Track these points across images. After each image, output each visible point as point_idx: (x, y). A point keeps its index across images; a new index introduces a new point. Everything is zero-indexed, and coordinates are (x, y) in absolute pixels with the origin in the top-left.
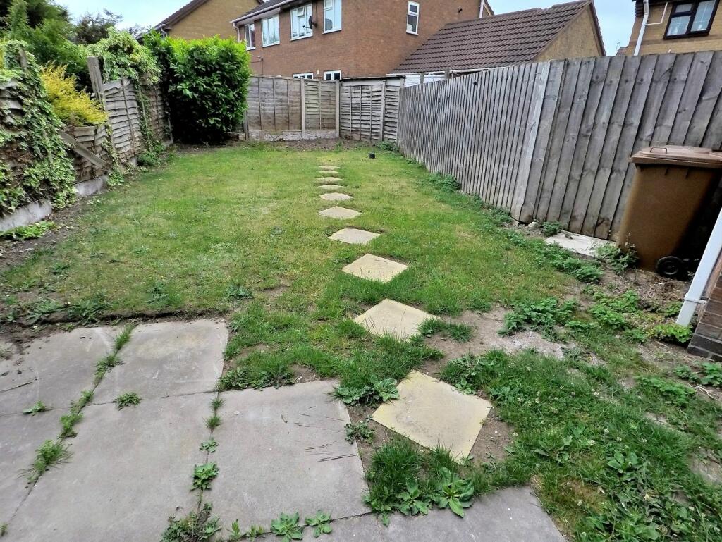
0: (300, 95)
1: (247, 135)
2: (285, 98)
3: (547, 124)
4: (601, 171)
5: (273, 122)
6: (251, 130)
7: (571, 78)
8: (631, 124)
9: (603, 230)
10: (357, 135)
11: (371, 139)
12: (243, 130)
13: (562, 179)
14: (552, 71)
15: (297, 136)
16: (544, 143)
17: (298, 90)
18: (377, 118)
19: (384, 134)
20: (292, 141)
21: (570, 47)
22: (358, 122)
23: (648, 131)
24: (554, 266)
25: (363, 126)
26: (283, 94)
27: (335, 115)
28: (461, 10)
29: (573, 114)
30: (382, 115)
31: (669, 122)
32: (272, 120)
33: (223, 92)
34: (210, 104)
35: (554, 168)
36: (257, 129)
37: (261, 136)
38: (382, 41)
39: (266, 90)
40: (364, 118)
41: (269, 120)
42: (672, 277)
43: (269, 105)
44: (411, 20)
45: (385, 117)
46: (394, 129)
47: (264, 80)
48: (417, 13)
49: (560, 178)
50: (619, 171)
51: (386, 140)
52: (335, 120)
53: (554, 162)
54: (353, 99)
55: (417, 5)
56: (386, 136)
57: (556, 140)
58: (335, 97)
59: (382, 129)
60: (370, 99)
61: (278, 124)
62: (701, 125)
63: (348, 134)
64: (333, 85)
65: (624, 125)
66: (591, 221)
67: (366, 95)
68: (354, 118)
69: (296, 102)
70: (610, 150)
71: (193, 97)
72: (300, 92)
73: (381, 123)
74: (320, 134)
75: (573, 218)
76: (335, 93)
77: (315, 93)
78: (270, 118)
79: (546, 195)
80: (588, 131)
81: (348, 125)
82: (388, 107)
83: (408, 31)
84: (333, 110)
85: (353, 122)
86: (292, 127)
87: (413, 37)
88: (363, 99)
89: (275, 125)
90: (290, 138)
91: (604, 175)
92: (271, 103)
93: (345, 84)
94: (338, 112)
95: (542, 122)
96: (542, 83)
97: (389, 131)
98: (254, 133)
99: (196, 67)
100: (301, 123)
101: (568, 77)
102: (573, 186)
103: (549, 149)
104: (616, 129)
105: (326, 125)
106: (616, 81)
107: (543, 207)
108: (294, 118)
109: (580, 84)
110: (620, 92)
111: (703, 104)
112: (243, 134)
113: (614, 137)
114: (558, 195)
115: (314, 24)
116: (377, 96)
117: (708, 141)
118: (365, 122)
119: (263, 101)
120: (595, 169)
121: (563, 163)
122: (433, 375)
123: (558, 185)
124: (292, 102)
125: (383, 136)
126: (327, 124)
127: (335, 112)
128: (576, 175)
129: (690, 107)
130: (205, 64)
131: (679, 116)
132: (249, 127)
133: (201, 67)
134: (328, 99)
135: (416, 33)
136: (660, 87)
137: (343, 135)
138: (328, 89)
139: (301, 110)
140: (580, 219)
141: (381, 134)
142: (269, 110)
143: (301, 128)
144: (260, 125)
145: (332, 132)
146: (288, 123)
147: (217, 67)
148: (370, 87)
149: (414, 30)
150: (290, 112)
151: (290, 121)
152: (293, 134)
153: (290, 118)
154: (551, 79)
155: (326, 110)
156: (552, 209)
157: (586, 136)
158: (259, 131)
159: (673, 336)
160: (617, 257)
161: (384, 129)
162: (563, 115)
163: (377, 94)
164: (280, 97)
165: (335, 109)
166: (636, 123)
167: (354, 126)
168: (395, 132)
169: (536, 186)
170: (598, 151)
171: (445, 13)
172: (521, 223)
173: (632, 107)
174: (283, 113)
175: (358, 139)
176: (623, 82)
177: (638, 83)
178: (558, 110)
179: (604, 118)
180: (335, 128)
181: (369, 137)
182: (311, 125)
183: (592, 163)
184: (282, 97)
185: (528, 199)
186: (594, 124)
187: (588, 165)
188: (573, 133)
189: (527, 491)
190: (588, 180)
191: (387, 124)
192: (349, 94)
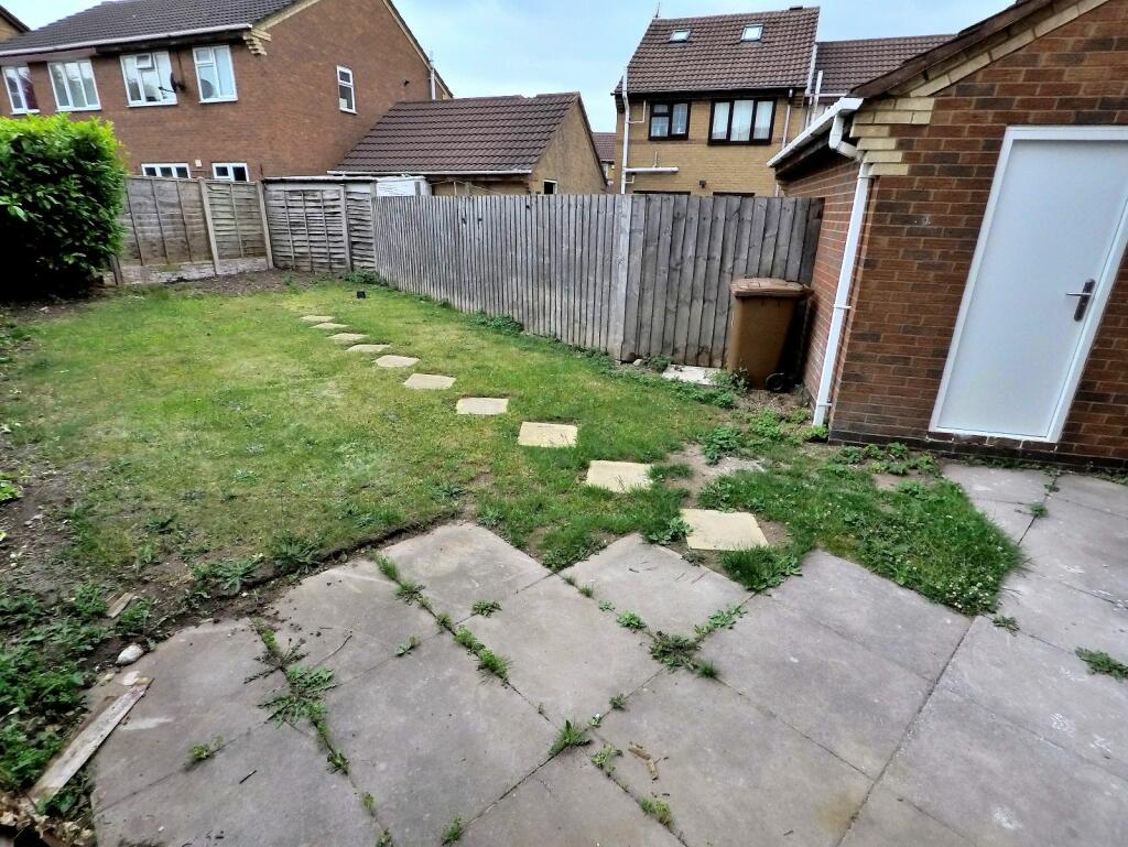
0: (202, 207)
1: (118, 277)
2: (177, 211)
3: (637, 258)
4: (695, 301)
5: (162, 251)
6: (124, 268)
7: (654, 214)
8: (714, 258)
9: (704, 358)
10: (306, 264)
11: (331, 268)
12: (111, 269)
13: (659, 311)
14: (635, 205)
15: (208, 271)
16: (636, 278)
17: (196, 198)
18: (339, 239)
19: (352, 260)
20: (201, 279)
21: (568, 146)
22: (304, 244)
23: (729, 265)
24: (695, 399)
25: (314, 250)
26: (172, 205)
27: (262, 235)
28: (407, 82)
29: (661, 249)
30: (345, 232)
31: (744, 256)
32: (158, 247)
33: (87, 210)
34: (65, 230)
35: (650, 302)
36: (135, 264)
37: (144, 276)
38: (307, 121)
39: (141, 200)
40: (313, 238)
41: (155, 248)
42: (779, 392)
43: (150, 224)
44: (345, 93)
45: (350, 236)
46: (369, 253)
47: (136, 183)
48: (351, 83)
49: (657, 310)
50: (710, 301)
51: (358, 269)
52: (263, 242)
53: (648, 295)
54: (291, 210)
55: (349, 72)
56: (356, 263)
57: (648, 274)
58: (258, 206)
59: (348, 254)
60: (321, 210)
61: (170, 253)
62: (768, 258)
63: (290, 263)
64: (252, 189)
65: (708, 259)
66: (693, 351)
67: (313, 204)
68: (296, 238)
69: (197, 217)
70: (699, 283)
71: (29, 218)
72: (202, 201)
73: (345, 244)
74: (244, 265)
75: (675, 351)
76: (258, 200)
77: (225, 202)
78: (154, 245)
79: (646, 329)
80: (677, 265)
81: (287, 249)
82: (352, 222)
83: (342, 108)
84: (259, 227)
85: (296, 244)
86: (196, 257)
87: (350, 117)
88: (309, 210)
89: (166, 256)
90: (195, 274)
91: (698, 305)
92: (156, 221)
93: (272, 187)
94: (266, 231)
95: (632, 256)
96: (625, 216)
97: (361, 256)
98: (131, 272)
99: (30, 168)
100: (210, 251)
101: (651, 213)
102: (671, 318)
103: (642, 282)
104: (702, 263)
105: (251, 251)
106: (695, 218)
107: (644, 343)
108: (196, 243)
109: (664, 219)
110: (700, 228)
111: (766, 241)
112: (111, 274)
113: (701, 270)
114: (657, 329)
115: (179, 86)
116: (333, 207)
117: (775, 271)
118: (316, 245)
119: (139, 218)
120: (688, 300)
121: (657, 296)
122: (695, 507)
123: (655, 318)
124: (190, 217)
125: (352, 263)
126: (253, 249)
127: (262, 230)
128: (672, 306)
129: (758, 243)
130: (46, 161)
131: (751, 251)
132: (121, 262)
133: (40, 167)
134: (248, 210)
135: (353, 111)
136: (733, 225)
137: (281, 264)
138: (246, 195)
139: (206, 229)
140: (682, 350)
141: (348, 261)
142: (152, 231)
143: (211, 258)
144: (139, 257)
145: (262, 260)
146: (187, 251)
147: (71, 167)
148: (318, 193)
149: (350, 106)
150: (189, 233)
151: (192, 246)
152: (199, 267)
153: (191, 243)
154: (635, 213)
155: (247, 229)
156: (654, 343)
157: (675, 270)
158: (138, 267)
159: (817, 435)
160: (734, 382)
161: (352, 254)
162: (651, 249)
163: (332, 203)
164: (169, 211)
165: (261, 225)
166: (719, 257)
167: (297, 250)
168: (373, 257)
169: (634, 321)
170: (689, 283)
171: (388, 85)
172: (623, 362)
173: (712, 242)
174: (176, 236)
175: (308, 269)
176: (702, 220)
177: (714, 220)
178: (646, 243)
179: (690, 252)
180: (264, 254)
181: (327, 266)
182: (227, 253)
183: (685, 293)
184: (172, 210)
185: (628, 336)
186: (682, 258)
187: (682, 296)
188: (663, 268)
189: (819, 551)
190: (684, 310)
191: (356, 246)
192: (282, 203)
